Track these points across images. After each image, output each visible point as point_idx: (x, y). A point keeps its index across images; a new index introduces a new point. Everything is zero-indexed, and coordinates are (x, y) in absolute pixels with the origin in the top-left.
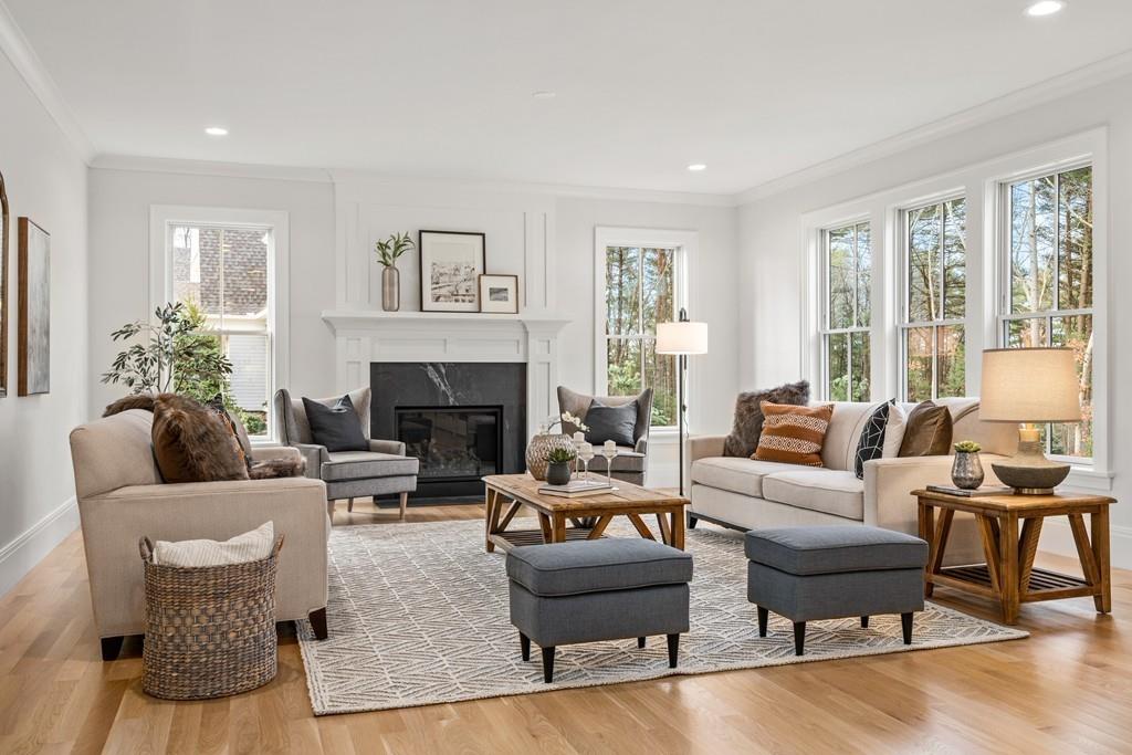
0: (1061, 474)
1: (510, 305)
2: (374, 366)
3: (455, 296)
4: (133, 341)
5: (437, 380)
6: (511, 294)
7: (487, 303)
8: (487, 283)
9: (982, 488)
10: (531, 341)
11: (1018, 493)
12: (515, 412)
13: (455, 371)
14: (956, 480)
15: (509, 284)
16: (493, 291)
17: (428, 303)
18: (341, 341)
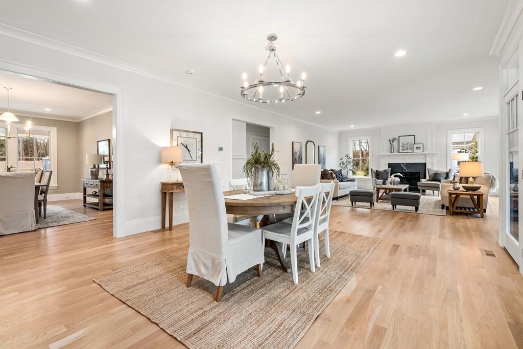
0: (479, 188)
1: (421, 150)
2: (389, 164)
3: (407, 149)
4: (342, 161)
5: (403, 167)
6: (422, 148)
7: (415, 150)
8: (415, 146)
9: (460, 190)
10: (427, 158)
11: (467, 191)
12: (423, 174)
13: (407, 165)
14: (453, 188)
15: (421, 146)
16: (416, 148)
17: (401, 151)
18: (382, 159)
